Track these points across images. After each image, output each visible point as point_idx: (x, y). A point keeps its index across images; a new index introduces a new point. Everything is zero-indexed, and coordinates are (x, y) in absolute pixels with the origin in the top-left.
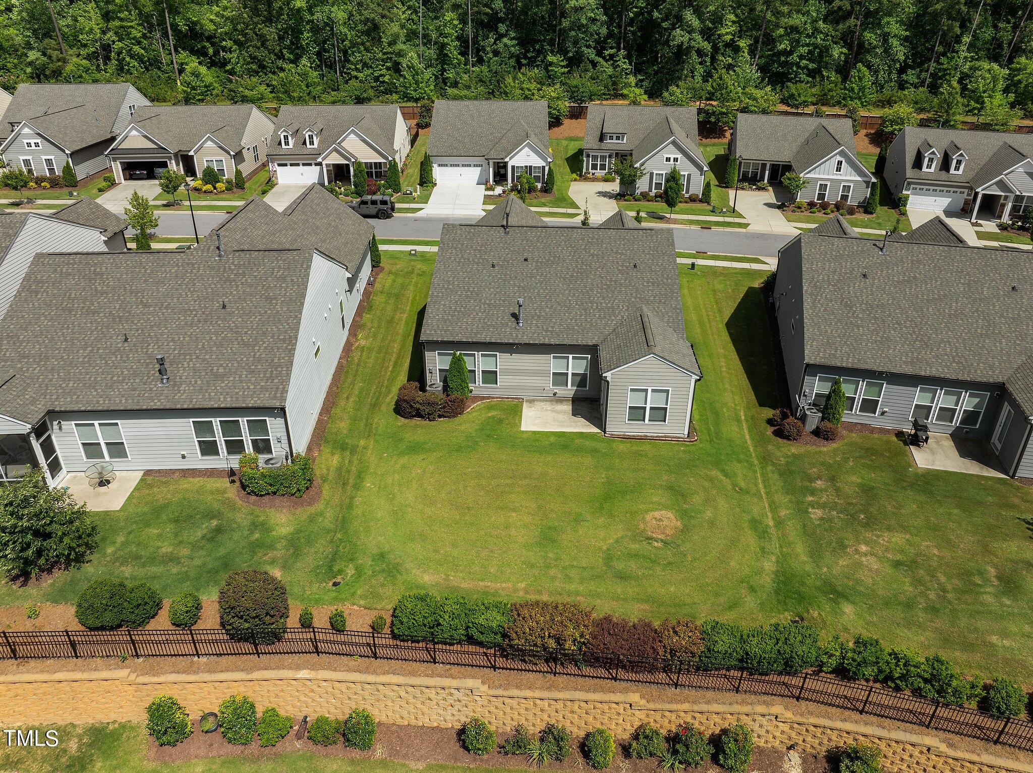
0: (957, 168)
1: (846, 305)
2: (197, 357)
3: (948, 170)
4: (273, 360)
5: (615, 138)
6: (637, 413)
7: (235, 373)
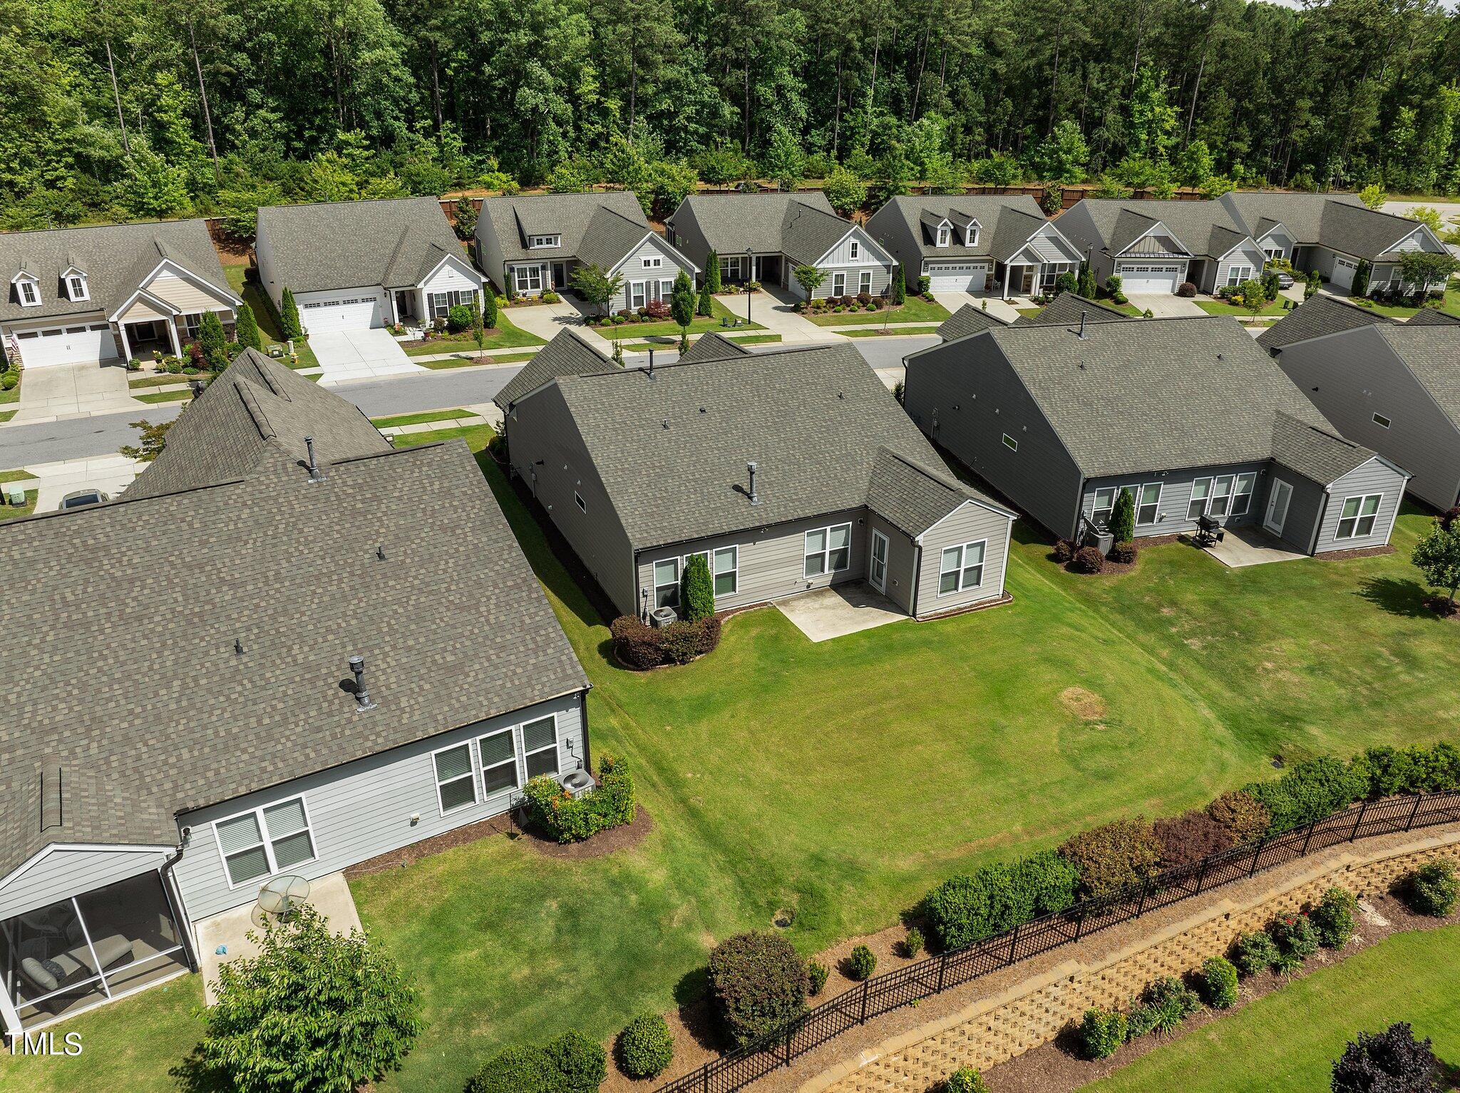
0: (972, 241)
1: (1085, 404)
2: (394, 647)
3: (963, 244)
4: (522, 622)
5: (544, 241)
6: (950, 582)
7: (476, 655)
